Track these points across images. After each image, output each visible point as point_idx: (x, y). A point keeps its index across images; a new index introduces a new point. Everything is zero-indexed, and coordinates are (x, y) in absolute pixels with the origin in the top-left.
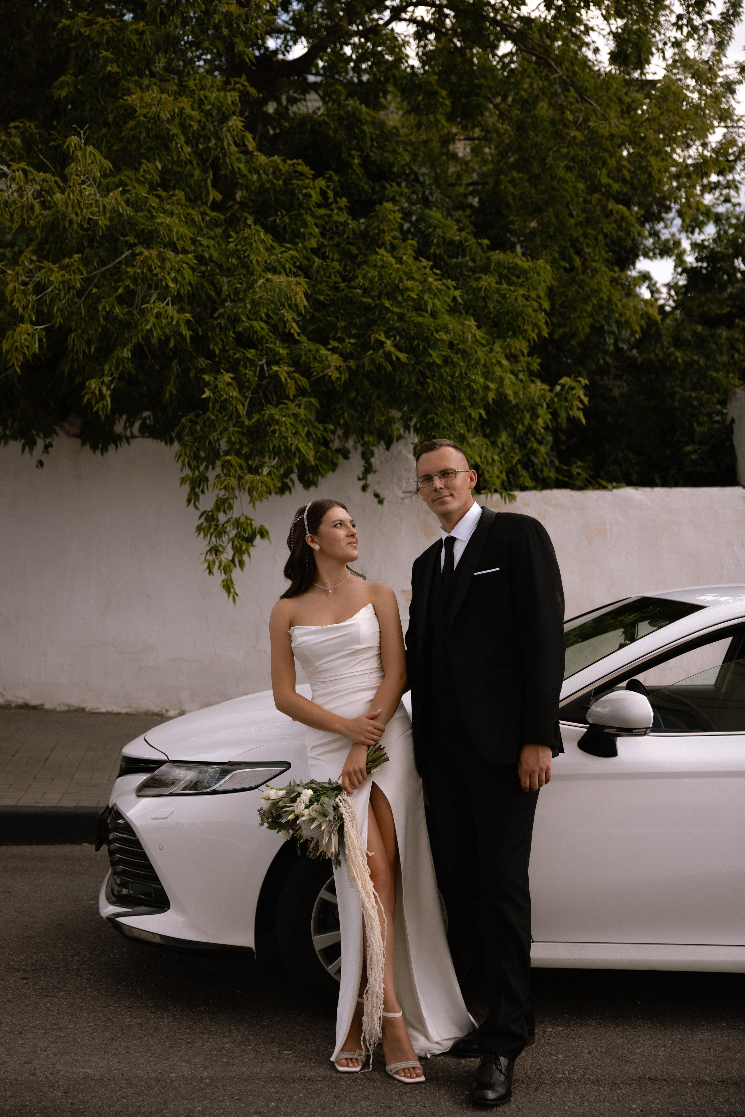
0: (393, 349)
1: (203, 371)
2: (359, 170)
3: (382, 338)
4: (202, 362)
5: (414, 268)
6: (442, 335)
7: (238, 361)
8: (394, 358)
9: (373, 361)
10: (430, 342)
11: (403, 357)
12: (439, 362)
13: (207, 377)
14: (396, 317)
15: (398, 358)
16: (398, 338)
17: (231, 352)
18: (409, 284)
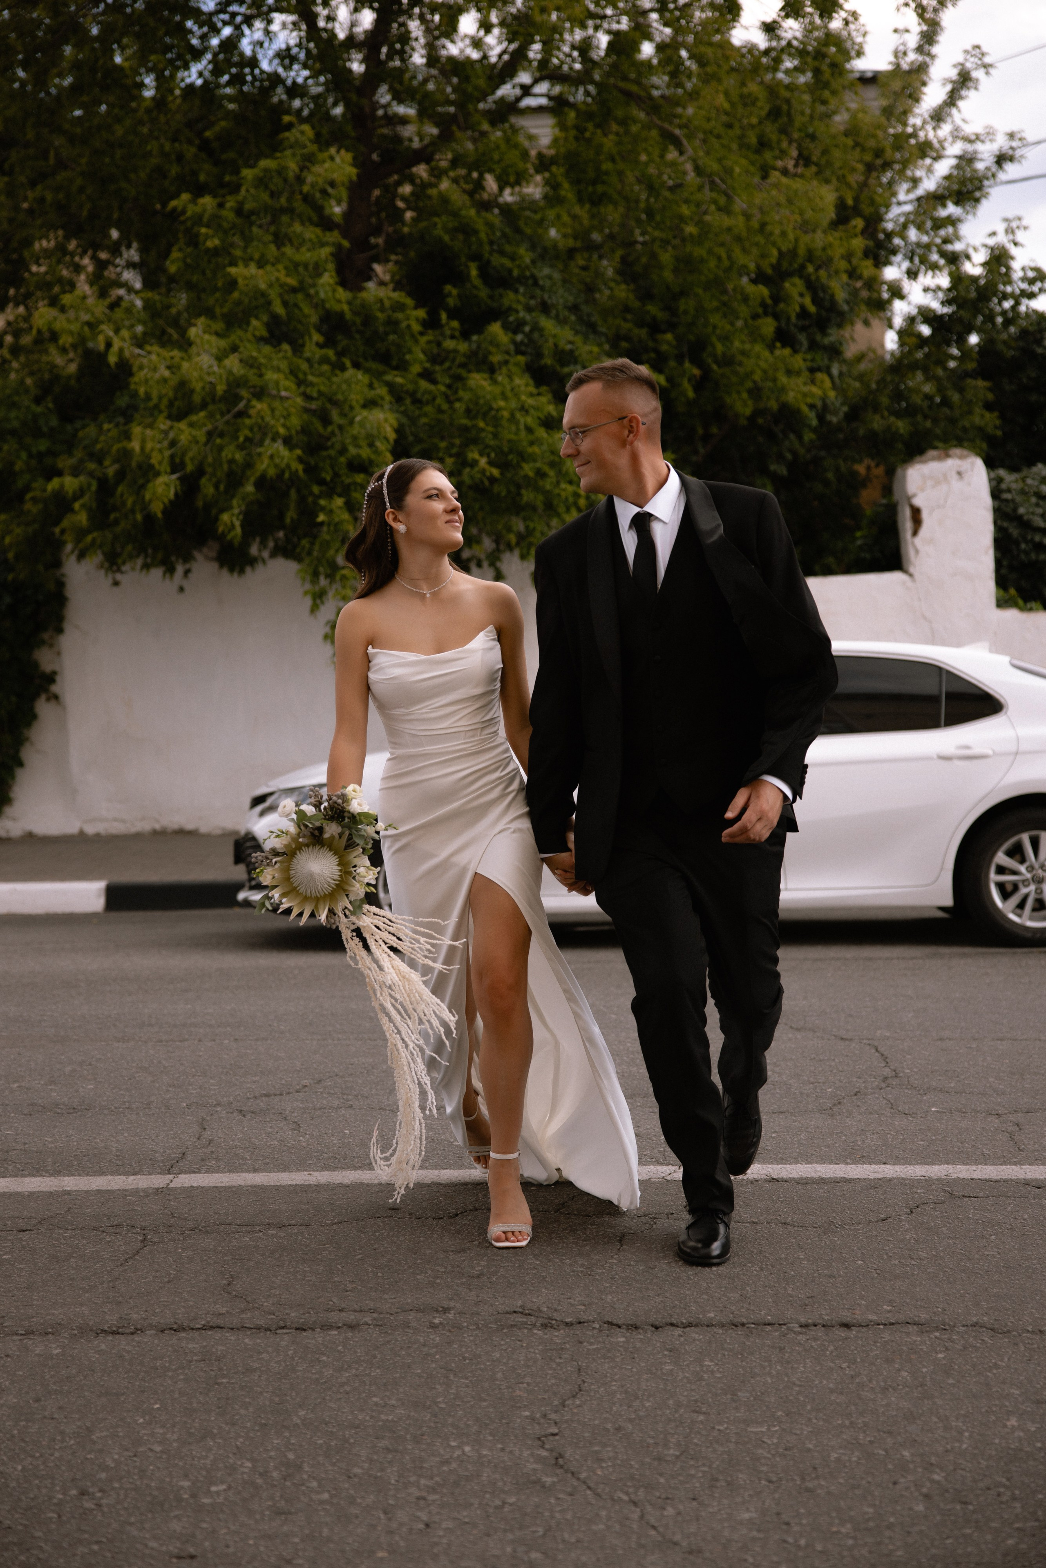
0: (487, 467)
1: (319, 497)
2: (477, 282)
3: (476, 456)
4: (316, 489)
5: (508, 388)
6: (536, 449)
7: (349, 485)
8: (488, 474)
9: (472, 477)
10: (523, 457)
11: (495, 472)
12: (531, 474)
13: (322, 502)
14: (490, 436)
15: (491, 474)
16: (493, 455)
17: (343, 478)
18: (502, 403)
